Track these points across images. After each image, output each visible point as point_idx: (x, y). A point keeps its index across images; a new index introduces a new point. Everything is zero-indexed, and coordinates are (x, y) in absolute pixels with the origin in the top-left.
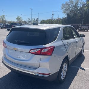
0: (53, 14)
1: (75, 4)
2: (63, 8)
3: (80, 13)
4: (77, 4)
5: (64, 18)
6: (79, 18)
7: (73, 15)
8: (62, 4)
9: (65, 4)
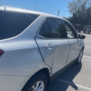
0: (58, 13)
1: (82, 4)
2: (69, 7)
3: (87, 14)
4: (85, 4)
5: (70, 17)
6: (85, 19)
7: (80, 16)
8: (69, 2)
9: (72, 2)
